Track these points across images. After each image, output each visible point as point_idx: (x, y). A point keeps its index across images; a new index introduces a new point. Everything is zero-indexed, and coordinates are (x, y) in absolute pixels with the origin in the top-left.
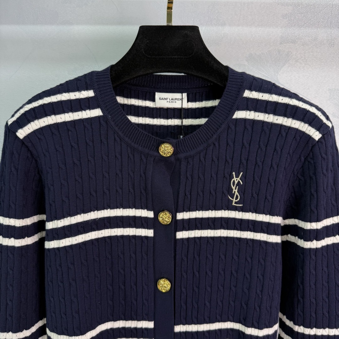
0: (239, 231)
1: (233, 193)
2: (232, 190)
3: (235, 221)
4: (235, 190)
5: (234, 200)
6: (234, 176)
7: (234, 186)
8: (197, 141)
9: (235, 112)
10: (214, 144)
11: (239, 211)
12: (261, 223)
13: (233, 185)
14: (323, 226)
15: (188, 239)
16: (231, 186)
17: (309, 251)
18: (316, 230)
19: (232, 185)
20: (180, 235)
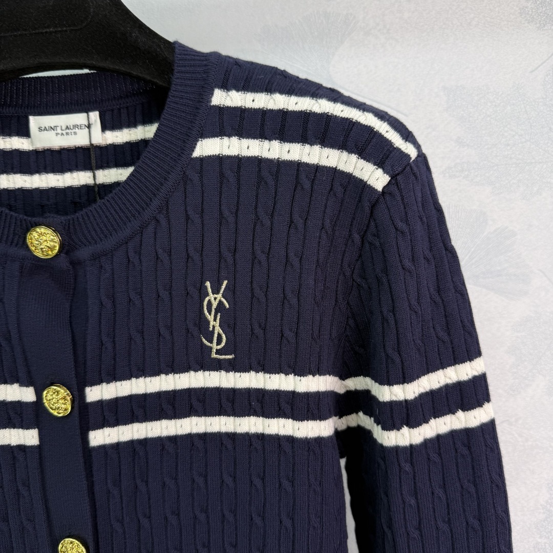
0: (232, 418)
1: (211, 329)
2: (208, 322)
3: (220, 394)
4: (214, 324)
5: (215, 347)
6: (210, 290)
7: (210, 314)
8: (117, 217)
9: (198, 141)
10: (158, 221)
11: (227, 371)
12: (278, 394)
13: (208, 312)
14: (422, 390)
15: (117, 446)
16: (204, 314)
17: (394, 454)
18: (404, 404)
19: (206, 312)
20: (99, 437)
